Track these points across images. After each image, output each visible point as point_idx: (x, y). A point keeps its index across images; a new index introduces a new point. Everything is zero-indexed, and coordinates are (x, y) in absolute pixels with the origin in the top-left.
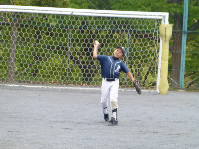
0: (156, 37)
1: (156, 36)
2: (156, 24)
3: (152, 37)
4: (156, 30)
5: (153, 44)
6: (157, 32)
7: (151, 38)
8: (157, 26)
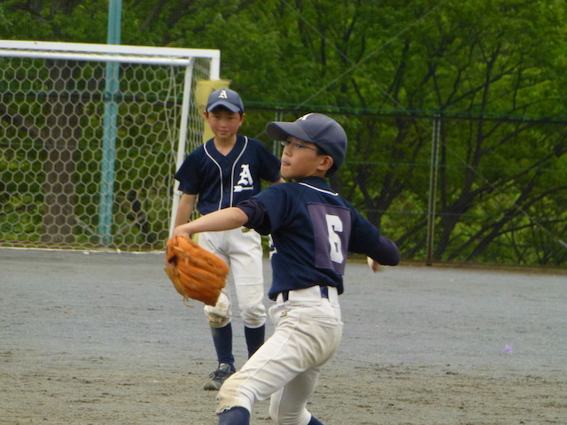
0: (173, 111)
1: (170, 110)
2: (173, 78)
3: (161, 111)
4: (172, 94)
5: (163, 129)
6: (175, 98)
7: (158, 114)
8: (175, 85)
